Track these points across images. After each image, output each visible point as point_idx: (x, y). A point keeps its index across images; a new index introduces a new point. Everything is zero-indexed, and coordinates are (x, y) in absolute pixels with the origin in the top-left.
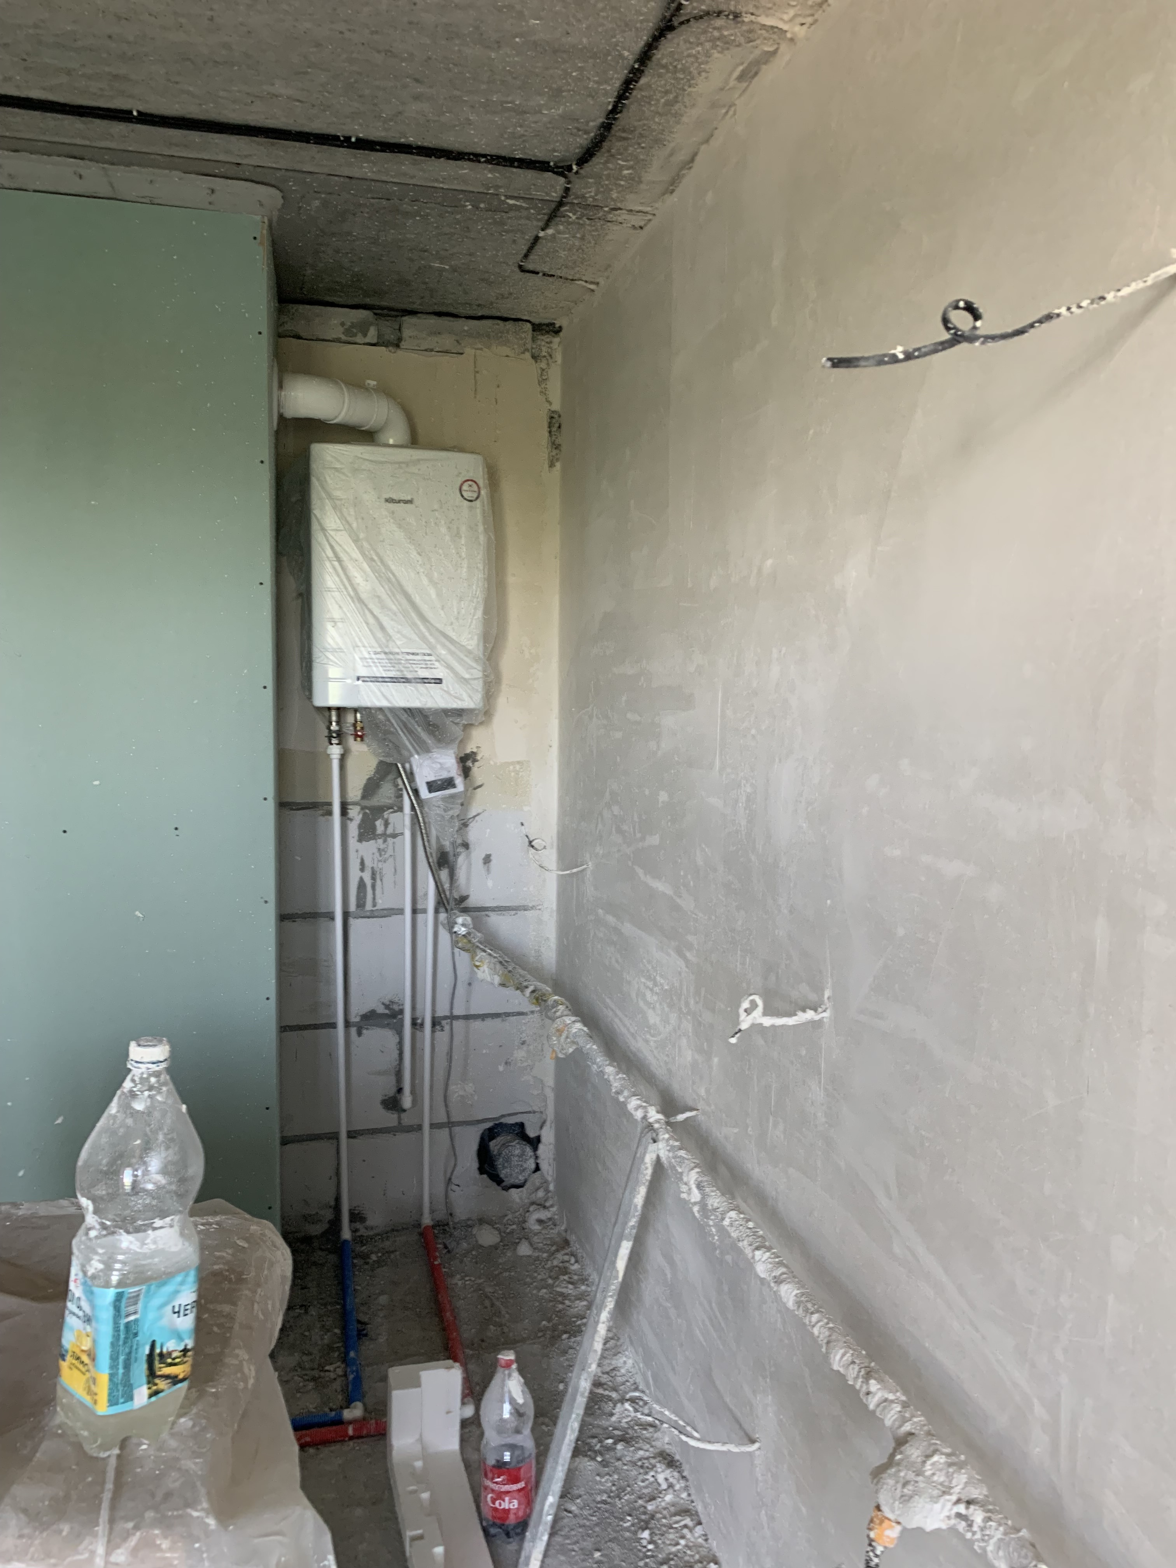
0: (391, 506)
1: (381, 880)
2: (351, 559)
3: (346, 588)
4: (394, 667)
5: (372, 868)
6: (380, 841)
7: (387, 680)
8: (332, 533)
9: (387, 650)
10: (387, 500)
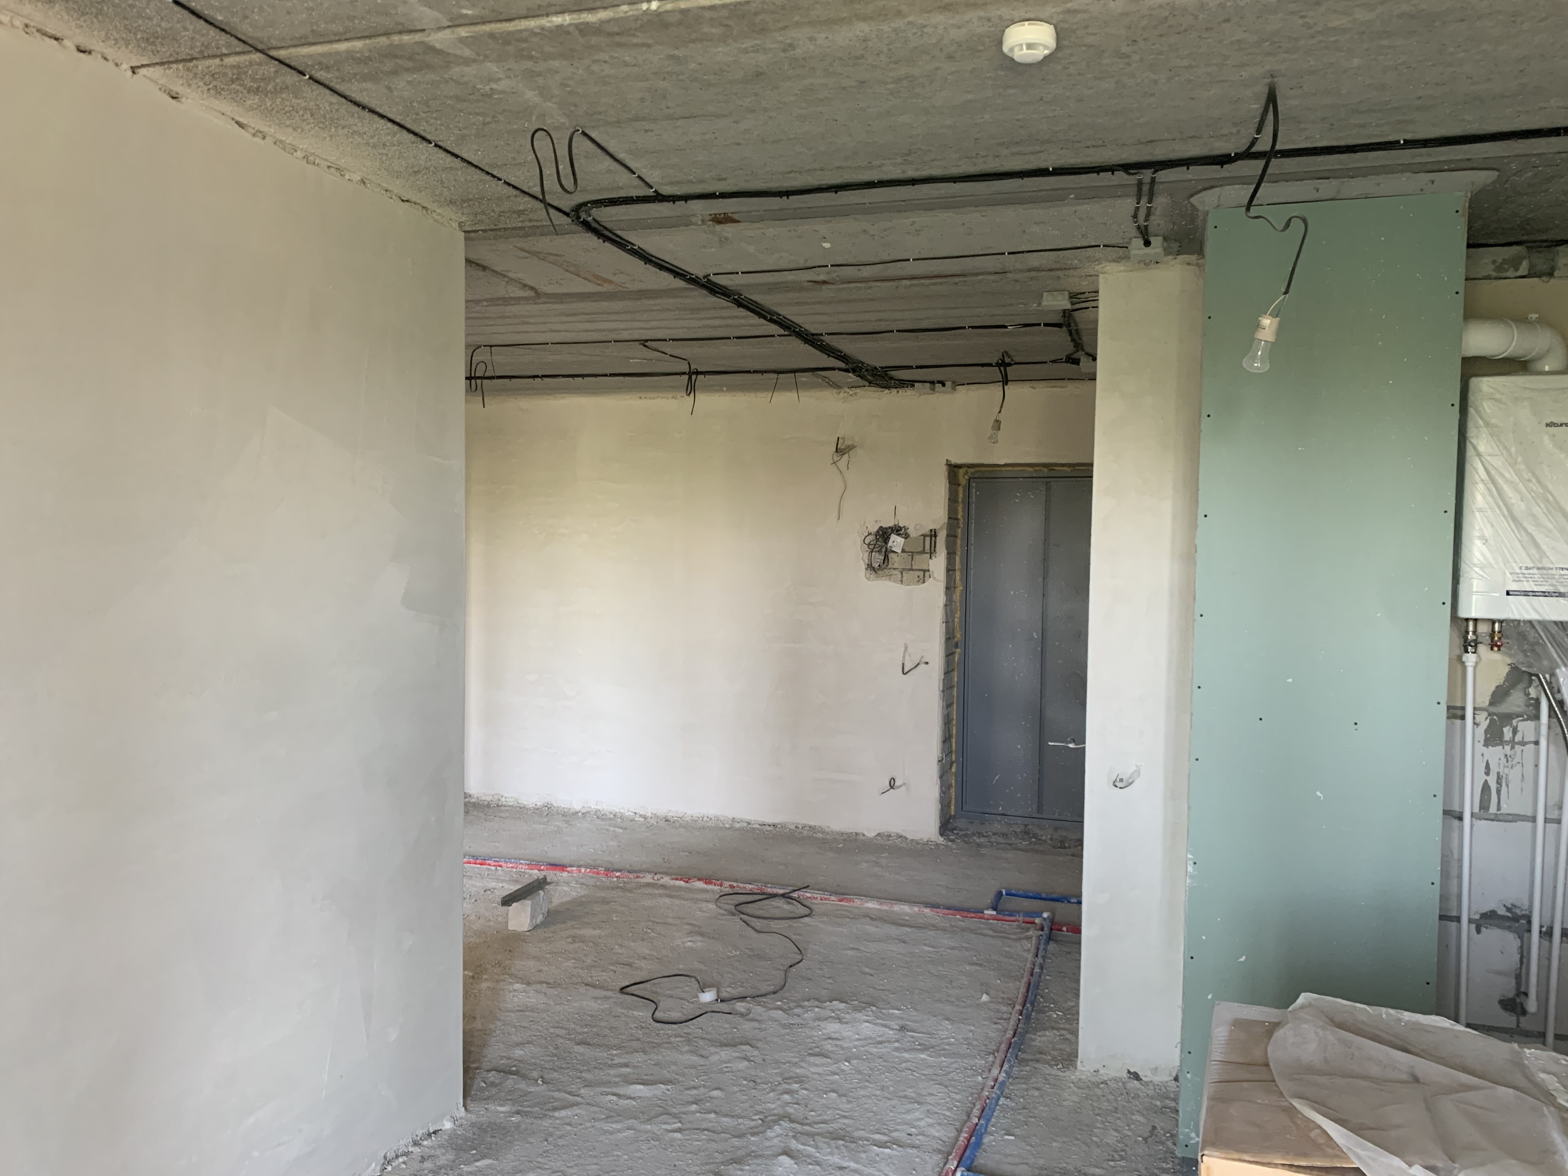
0: (1553, 430)
1: (1507, 786)
2: (1507, 481)
3: (1500, 508)
4: (1547, 582)
5: (1498, 773)
6: (1508, 748)
7: (1537, 594)
8: (1489, 458)
9: (1540, 566)
10: (1547, 425)
